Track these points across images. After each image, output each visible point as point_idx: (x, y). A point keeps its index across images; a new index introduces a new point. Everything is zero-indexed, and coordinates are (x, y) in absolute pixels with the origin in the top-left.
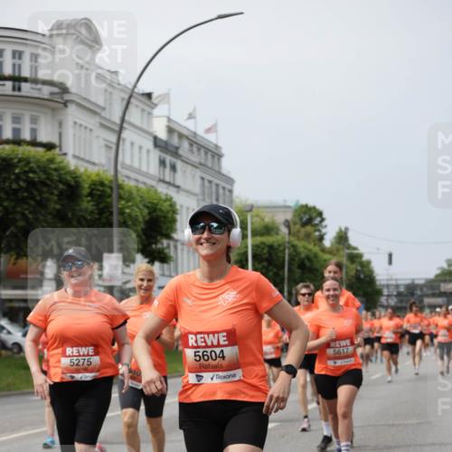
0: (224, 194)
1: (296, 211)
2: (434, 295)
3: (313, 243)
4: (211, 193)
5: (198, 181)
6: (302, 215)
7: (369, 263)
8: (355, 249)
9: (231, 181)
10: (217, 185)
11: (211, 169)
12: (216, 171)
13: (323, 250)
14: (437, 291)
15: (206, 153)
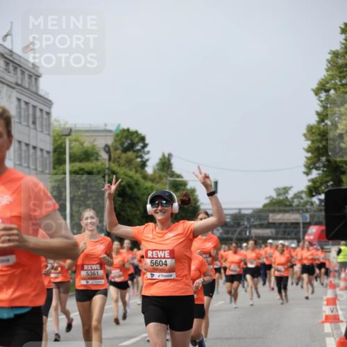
0: (42, 117)
1: (117, 135)
2: (261, 226)
3: (134, 170)
4: (28, 115)
5: (15, 102)
6: (124, 140)
7: (193, 191)
8: (179, 176)
9: (49, 103)
10: (34, 107)
11: (28, 89)
12: (33, 92)
13: (145, 177)
14: (265, 222)
15: (23, 73)
